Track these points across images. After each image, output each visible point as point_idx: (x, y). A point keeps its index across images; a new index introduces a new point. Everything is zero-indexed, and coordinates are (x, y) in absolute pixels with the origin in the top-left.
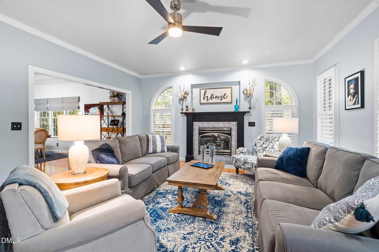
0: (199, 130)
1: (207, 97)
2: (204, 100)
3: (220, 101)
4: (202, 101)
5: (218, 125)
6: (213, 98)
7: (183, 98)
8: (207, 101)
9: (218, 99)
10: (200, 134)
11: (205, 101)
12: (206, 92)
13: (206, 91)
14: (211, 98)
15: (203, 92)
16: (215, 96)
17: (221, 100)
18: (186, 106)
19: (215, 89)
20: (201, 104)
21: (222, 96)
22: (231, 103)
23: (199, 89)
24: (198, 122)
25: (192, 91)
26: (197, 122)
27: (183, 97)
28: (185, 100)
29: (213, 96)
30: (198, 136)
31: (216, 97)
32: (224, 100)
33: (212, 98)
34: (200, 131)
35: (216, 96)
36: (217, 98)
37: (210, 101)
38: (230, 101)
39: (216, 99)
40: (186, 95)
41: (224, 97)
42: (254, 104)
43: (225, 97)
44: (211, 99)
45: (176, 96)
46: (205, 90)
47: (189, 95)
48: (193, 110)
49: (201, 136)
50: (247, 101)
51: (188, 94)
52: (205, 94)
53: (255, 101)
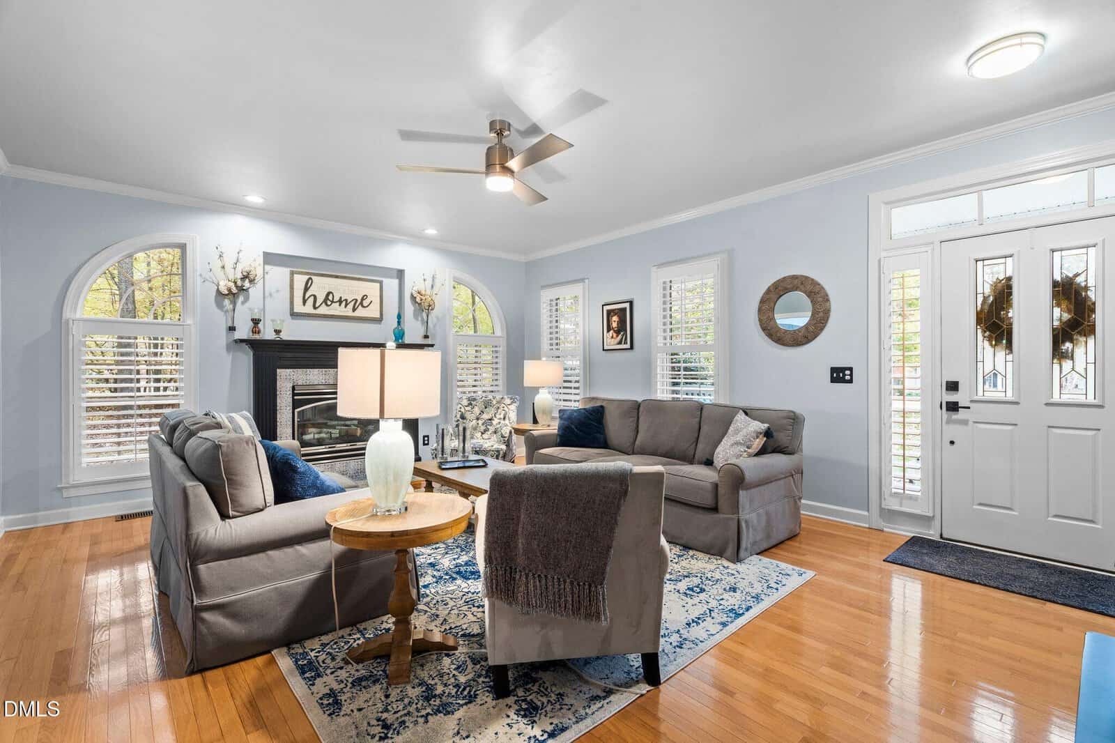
0: (294, 394)
1: (312, 297)
2: (304, 305)
3: (350, 313)
4: (299, 308)
6: (332, 302)
7: (234, 290)
8: (315, 308)
9: (346, 307)
10: (296, 404)
11: (308, 309)
12: (310, 281)
13: (310, 278)
14: (325, 301)
15: (300, 281)
16: (336, 299)
17: (354, 310)
18: (253, 320)
19: (337, 277)
20: (294, 315)
21: (357, 300)
22: (379, 320)
23: (286, 271)
24: (291, 370)
25: (265, 273)
26: (288, 370)
27: (237, 287)
28: (241, 299)
29: (330, 297)
30: (291, 411)
31: (340, 301)
32: (360, 312)
33: (329, 303)
34: (296, 397)
35: (341, 298)
36: (344, 303)
37: (323, 310)
38: (378, 315)
39: (340, 305)
40: (247, 284)
41: (361, 303)
42: (435, 326)
43: (365, 303)
44: (327, 305)
45: (204, 281)
46: (308, 277)
47: (257, 286)
48: (278, 332)
49: (299, 412)
50: (420, 319)
51: (251, 281)
52: (306, 289)
53: (435, 320)
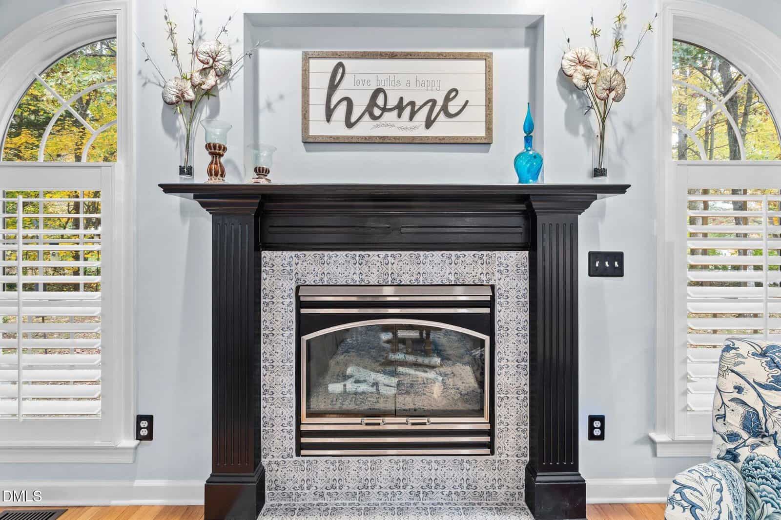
0: (300, 304)
1: (345, 103)
2: (328, 120)
3: (422, 132)
4: (319, 128)
5: (415, 269)
6: (384, 110)
7: (191, 95)
8: (349, 125)
9: (411, 118)
10: (304, 325)
11: (338, 128)
12: (341, 71)
13: (340, 65)
14: (369, 110)
15: (321, 70)
16: (392, 102)
17: (429, 123)
18: (207, 147)
19: (393, 56)
20: (310, 142)
21: (434, 102)
22: (484, 143)
23: (296, 55)
24: (293, 253)
25: (251, 56)
26: (287, 254)
27: (194, 86)
28: (205, 112)
29: (380, 101)
30: (294, 337)
31: (400, 108)
32: (443, 128)
33: (377, 112)
34: (303, 311)
35: (401, 99)
36: (409, 109)
37: (365, 128)
38: (481, 134)
39: (399, 116)
40: (211, 80)
41: (445, 109)
43: (453, 108)
44: (374, 118)
46: (336, 62)
47: (232, 83)
48: (261, 172)
49: (308, 342)
51: (223, 75)
52: (333, 87)
